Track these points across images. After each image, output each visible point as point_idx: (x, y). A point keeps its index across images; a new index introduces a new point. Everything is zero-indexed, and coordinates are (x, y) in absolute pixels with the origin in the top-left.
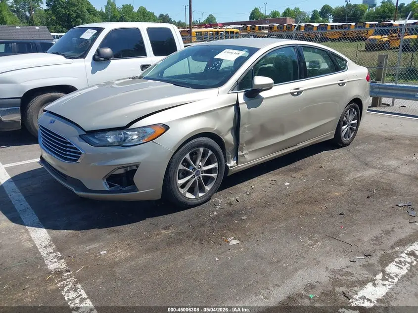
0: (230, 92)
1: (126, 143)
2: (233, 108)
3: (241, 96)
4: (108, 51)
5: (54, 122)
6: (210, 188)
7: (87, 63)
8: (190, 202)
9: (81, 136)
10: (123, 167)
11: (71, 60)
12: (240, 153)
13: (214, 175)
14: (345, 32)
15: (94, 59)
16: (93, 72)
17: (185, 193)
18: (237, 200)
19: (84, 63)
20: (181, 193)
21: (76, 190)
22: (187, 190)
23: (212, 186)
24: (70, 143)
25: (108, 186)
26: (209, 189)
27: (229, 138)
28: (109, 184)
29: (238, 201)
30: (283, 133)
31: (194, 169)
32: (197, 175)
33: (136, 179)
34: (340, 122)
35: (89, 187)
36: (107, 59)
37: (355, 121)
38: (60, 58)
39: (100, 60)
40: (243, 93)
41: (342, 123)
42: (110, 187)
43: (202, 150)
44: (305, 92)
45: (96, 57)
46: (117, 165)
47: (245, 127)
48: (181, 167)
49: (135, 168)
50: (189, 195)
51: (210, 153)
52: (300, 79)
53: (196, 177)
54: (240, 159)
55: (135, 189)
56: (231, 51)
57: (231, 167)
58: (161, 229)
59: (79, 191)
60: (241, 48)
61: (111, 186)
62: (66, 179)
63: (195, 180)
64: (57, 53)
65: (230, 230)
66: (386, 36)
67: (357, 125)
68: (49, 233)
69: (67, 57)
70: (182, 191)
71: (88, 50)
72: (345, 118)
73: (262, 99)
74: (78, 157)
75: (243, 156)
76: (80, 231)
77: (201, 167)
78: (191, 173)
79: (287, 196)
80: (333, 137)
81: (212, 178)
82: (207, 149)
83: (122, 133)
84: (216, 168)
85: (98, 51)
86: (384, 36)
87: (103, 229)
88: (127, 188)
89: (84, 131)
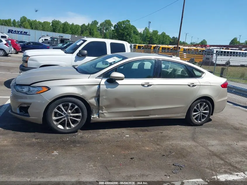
0: (98, 78)
9: (15, 86)
12: (100, 111)
13: (78, 120)
16: (75, 61)
17: (57, 125)
20: (54, 124)
26: (74, 127)
27: (93, 101)
30: (135, 106)
33: (29, 110)
36: (84, 56)
37: (207, 112)
40: (106, 79)
43: (70, 104)
45: (78, 54)
47: (104, 98)
53: (66, 118)
54: (101, 115)
55: (28, 116)
72: (195, 108)
73: (118, 84)
75: (103, 113)
82: (74, 104)
84: (80, 116)
85: (79, 51)
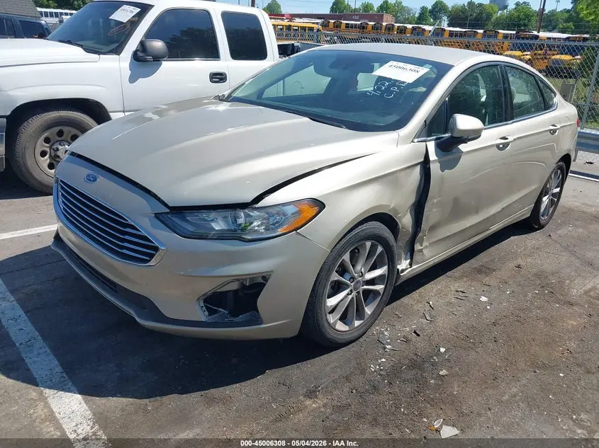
0: (416, 140)
1: (246, 234)
2: (418, 169)
3: (431, 146)
4: (158, 45)
5: (95, 180)
6: (372, 310)
7: (121, 63)
8: (340, 337)
9: (157, 216)
10: (238, 280)
11: (96, 56)
12: (417, 247)
13: (380, 287)
14: (488, 43)
15: (135, 56)
16: (133, 79)
17: (336, 322)
18: (415, 332)
19: (118, 63)
20: (329, 323)
21: (139, 316)
22: (339, 316)
23: (375, 306)
24: (133, 228)
25: (207, 313)
26: (369, 313)
27: (406, 221)
28: (208, 308)
29: (418, 335)
31: (353, 278)
32: (355, 288)
33: (262, 302)
34: (542, 192)
35: (168, 313)
36: (158, 59)
37: (558, 190)
38: (76, 52)
39: (145, 61)
40: (433, 142)
41: (544, 192)
42: (210, 315)
43: (368, 244)
44: (513, 143)
45: (140, 54)
46: (230, 276)
47: (433, 204)
48: (335, 277)
49: (261, 280)
50: (341, 326)
51: (380, 249)
52: (506, 121)
53: (354, 293)
54: (416, 257)
55: (257, 320)
56: (401, 64)
57: (403, 271)
58: (301, 397)
59: (147, 319)
60: (420, 62)
61: (211, 312)
62: (115, 291)
63: (353, 298)
64: (69, 42)
65: (432, 402)
66: (529, 53)
67: (559, 195)
68: (86, 402)
69: (88, 50)
70: (332, 319)
71: (125, 40)
72: (548, 186)
73: (461, 154)
74: (152, 256)
75: (421, 251)
76: (148, 400)
77: (362, 275)
78: (348, 286)
79: (494, 324)
80: (529, 215)
81: (376, 293)
82: (376, 243)
83: (242, 214)
84: (384, 275)
85: (142, 43)
86: (526, 53)
87: (193, 395)
88: (241, 318)
89: (166, 205)
